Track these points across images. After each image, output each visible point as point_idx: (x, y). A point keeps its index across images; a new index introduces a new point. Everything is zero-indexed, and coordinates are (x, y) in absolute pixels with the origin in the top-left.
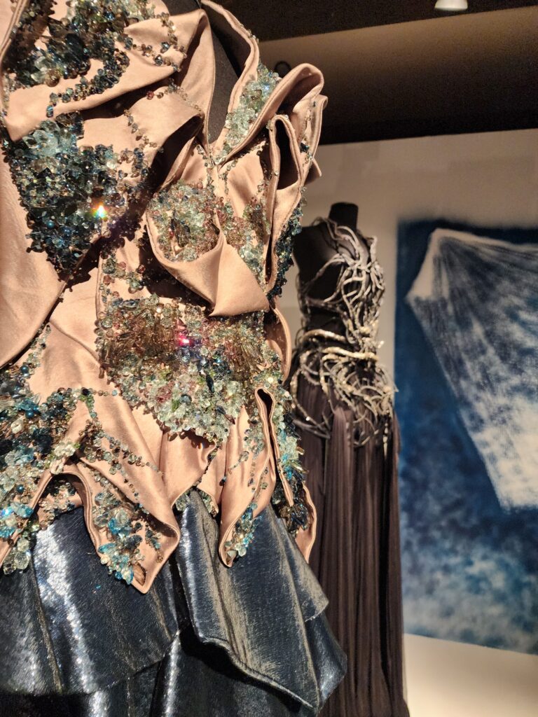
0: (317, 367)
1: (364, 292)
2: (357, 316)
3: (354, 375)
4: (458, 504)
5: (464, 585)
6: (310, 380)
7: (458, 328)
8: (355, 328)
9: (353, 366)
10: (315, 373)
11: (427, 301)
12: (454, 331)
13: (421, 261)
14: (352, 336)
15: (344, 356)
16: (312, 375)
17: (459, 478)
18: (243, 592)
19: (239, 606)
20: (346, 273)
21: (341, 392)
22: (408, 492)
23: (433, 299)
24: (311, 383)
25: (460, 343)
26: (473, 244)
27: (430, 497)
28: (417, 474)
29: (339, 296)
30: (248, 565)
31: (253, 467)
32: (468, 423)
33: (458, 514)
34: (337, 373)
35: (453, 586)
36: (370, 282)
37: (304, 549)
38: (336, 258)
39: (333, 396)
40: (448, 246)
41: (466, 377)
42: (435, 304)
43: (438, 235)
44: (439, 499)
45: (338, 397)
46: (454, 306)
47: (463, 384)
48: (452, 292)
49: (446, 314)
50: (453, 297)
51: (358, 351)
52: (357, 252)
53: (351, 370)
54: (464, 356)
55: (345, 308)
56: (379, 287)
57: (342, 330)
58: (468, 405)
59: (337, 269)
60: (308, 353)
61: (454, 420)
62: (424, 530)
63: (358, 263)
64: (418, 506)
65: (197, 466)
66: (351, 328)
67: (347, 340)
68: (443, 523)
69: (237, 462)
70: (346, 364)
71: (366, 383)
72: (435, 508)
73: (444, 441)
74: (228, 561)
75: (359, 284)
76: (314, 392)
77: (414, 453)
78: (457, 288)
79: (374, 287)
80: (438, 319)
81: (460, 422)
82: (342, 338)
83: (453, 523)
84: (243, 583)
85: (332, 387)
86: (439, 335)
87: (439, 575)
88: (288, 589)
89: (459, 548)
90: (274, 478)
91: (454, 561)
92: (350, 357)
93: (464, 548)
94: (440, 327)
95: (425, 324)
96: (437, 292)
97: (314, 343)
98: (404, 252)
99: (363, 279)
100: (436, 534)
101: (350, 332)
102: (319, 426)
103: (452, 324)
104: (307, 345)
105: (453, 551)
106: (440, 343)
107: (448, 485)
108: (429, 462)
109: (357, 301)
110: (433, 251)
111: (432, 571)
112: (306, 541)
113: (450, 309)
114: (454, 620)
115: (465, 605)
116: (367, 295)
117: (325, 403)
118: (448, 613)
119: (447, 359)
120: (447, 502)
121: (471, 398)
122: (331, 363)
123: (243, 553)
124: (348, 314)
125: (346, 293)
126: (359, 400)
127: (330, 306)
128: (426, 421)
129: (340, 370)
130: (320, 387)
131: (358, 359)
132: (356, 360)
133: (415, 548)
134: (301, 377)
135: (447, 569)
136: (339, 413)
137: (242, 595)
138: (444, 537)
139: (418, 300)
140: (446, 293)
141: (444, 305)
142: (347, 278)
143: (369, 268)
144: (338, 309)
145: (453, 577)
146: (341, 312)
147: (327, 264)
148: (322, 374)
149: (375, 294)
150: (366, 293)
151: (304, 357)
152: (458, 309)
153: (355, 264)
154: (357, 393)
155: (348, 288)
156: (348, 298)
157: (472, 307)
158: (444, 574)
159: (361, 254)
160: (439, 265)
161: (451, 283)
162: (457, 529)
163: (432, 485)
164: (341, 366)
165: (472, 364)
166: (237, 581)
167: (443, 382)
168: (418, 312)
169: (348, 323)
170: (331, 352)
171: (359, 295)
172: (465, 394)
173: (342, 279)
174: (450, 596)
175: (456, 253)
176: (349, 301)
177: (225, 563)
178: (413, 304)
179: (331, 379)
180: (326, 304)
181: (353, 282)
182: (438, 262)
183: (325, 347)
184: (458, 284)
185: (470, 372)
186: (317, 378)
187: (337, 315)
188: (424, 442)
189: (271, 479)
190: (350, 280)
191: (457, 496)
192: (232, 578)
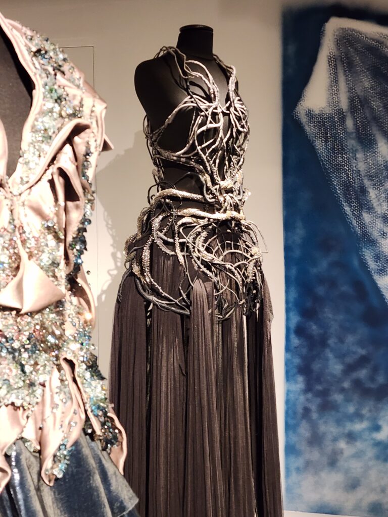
0: (171, 233)
1: (223, 138)
2: (215, 169)
3: (215, 238)
4: (363, 361)
5: (371, 452)
6: (164, 249)
7: (359, 148)
8: (214, 183)
9: (214, 229)
10: (171, 240)
11: (321, 115)
12: (355, 152)
13: (313, 60)
14: (211, 193)
15: (203, 218)
16: (166, 243)
17: (363, 330)
18: (63, 502)
19: (61, 512)
20: (199, 120)
21: (199, 263)
22: (304, 351)
23: (328, 111)
24: (166, 253)
25: (362, 166)
26: (377, 37)
27: (330, 355)
28: (314, 328)
29: (193, 147)
30: (67, 482)
31: (63, 415)
32: (372, 265)
33: (363, 373)
34: (195, 239)
35: (358, 455)
36: (229, 125)
37: (118, 461)
38: (186, 102)
39: (191, 266)
40: (346, 40)
41: (370, 209)
42: (331, 118)
43: (334, 26)
44: (341, 356)
45: (196, 268)
46: (354, 119)
47: (367, 217)
48: (351, 100)
49: (345, 130)
50: (353, 108)
51: (219, 210)
52: (212, 91)
53: (211, 233)
54: (367, 183)
55: (201, 162)
56: (241, 129)
57: (199, 188)
58: (372, 243)
59: (188, 116)
60: (161, 217)
61: (356, 263)
62: (324, 394)
63: (214, 105)
64: (316, 366)
65: (18, 423)
66: (209, 184)
67: (205, 199)
68: (346, 385)
69: (50, 413)
70: (204, 227)
71: (229, 246)
72: (336, 367)
73: (345, 288)
74: (50, 481)
75: (216, 130)
76: (170, 263)
77: (309, 304)
78: (358, 96)
79: (234, 130)
80: (335, 137)
81: (364, 265)
82: (199, 197)
83: (357, 383)
84: (63, 495)
85: (189, 257)
86: (336, 157)
87: (342, 444)
88: (98, 496)
89: (365, 411)
90: (83, 416)
91: (359, 427)
92: (209, 219)
93: (370, 411)
94: (338, 148)
95: (319, 145)
96: (334, 103)
97: (167, 204)
98: (292, 49)
99: (221, 124)
100: (338, 398)
101: (208, 189)
102: (177, 301)
103: (352, 143)
104: (160, 207)
105: (358, 416)
106: (338, 168)
107: (350, 339)
108: (328, 313)
109: (215, 151)
110: (328, 48)
111: (335, 440)
112: (120, 455)
113: (349, 123)
114: (360, 493)
115: (373, 474)
116: (227, 142)
117: (183, 275)
118: (353, 485)
119: (347, 186)
120: (349, 360)
121: (375, 234)
122: (187, 228)
123: (60, 476)
124: (205, 168)
125: (200, 144)
126: (221, 269)
127: (183, 160)
128: (323, 265)
129: (199, 234)
130: (176, 256)
131: (218, 220)
132: (217, 221)
133: (315, 416)
134: (153, 246)
135: (351, 437)
136: (198, 286)
137: (63, 504)
138: (348, 400)
139: (309, 114)
140: (344, 104)
141: (343, 119)
142: (200, 126)
143: (228, 109)
144: (193, 163)
145: (359, 445)
146: (197, 166)
147: (176, 110)
148: (178, 241)
149: (237, 138)
150: (225, 140)
151: (156, 223)
152: (359, 123)
153: (210, 107)
154: (218, 261)
155: (202, 137)
156: (203, 150)
157: (376, 119)
158: (348, 443)
159: (216, 93)
160: (336, 66)
161: (350, 90)
162: (362, 390)
163: (332, 342)
164: (200, 230)
165: (376, 192)
166: (59, 494)
167: (343, 216)
168: (309, 129)
169: (205, 178)
170: (188, 214)
171: (217, 143)
172: (369, 230)
173: (195, 128)
174: (356, 466)
175: (356, 49)
176: (205, 154)
177: (47, 483)
178: (304, 120)
179: (188, 247)
180: (179, 157)
181: (208, 130)
182: (333, 62)
183: (179, 208)
184: (359, 91)
185: (375, 203)
186: (172, 246)
187: (192, 169)
188: (321, 290)
189: (80, 418)
190: (204, 128)
191: (362, 352)
192: (54, 493)
